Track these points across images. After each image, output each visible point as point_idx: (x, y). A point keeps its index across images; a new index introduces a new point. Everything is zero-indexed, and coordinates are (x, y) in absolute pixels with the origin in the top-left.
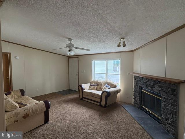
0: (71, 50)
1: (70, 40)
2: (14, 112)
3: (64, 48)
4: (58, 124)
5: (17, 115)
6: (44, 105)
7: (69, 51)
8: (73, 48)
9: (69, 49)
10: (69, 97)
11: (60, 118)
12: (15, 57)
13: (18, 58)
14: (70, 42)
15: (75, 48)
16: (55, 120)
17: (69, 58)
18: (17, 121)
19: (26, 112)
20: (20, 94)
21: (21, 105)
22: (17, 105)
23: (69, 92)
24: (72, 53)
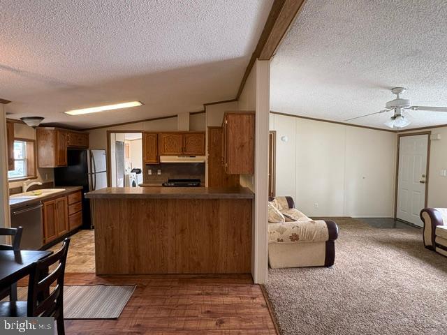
0: (399, 115)
1: (396, 90)
2: (278, 225)
3: (381, 112)
4: (351, 277)
5: (282, 231)
6: (327, 229)
7: (394, 118)
8: (407, 110)
9: (392, 113)
10: (390, 235)
11: (360, 269)
12: (282, 139)
13: (286, 139)
14: (398, 97)
15: (411, 110)
16: (346, 267)
17: (399, 136)
18: (282, 241)
19: (295, 231)
20: (286, 203)
21: (288, 218)
22: (283, 216)
23: (395, 224)
24: (402, 124)
